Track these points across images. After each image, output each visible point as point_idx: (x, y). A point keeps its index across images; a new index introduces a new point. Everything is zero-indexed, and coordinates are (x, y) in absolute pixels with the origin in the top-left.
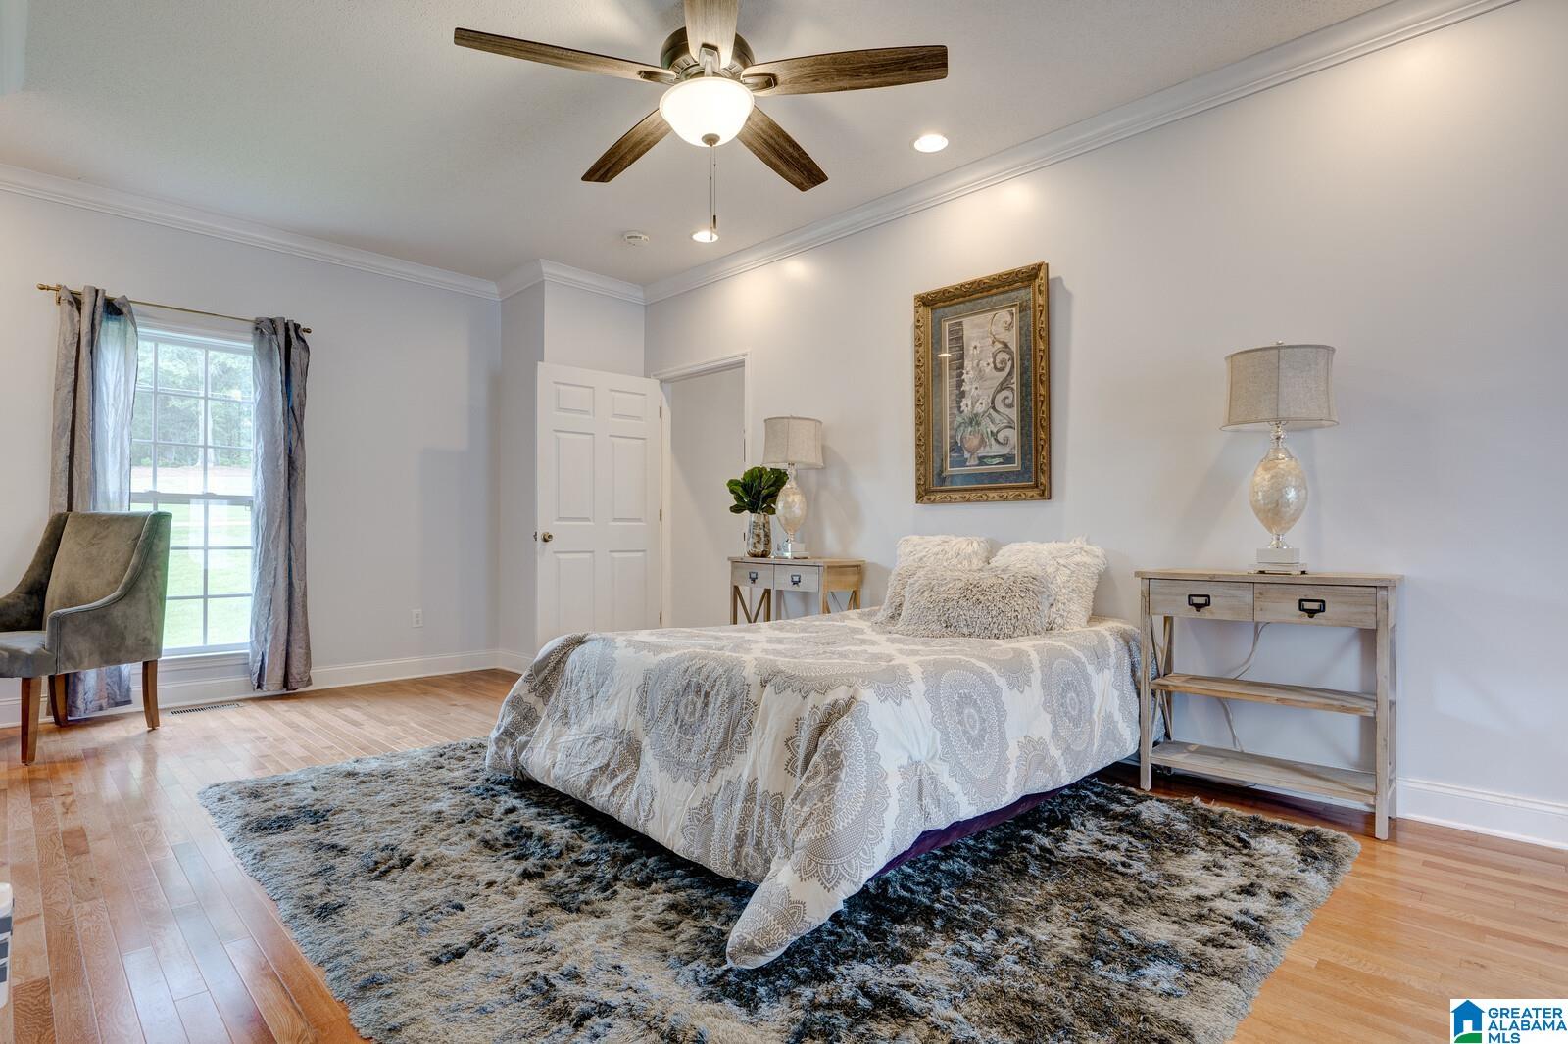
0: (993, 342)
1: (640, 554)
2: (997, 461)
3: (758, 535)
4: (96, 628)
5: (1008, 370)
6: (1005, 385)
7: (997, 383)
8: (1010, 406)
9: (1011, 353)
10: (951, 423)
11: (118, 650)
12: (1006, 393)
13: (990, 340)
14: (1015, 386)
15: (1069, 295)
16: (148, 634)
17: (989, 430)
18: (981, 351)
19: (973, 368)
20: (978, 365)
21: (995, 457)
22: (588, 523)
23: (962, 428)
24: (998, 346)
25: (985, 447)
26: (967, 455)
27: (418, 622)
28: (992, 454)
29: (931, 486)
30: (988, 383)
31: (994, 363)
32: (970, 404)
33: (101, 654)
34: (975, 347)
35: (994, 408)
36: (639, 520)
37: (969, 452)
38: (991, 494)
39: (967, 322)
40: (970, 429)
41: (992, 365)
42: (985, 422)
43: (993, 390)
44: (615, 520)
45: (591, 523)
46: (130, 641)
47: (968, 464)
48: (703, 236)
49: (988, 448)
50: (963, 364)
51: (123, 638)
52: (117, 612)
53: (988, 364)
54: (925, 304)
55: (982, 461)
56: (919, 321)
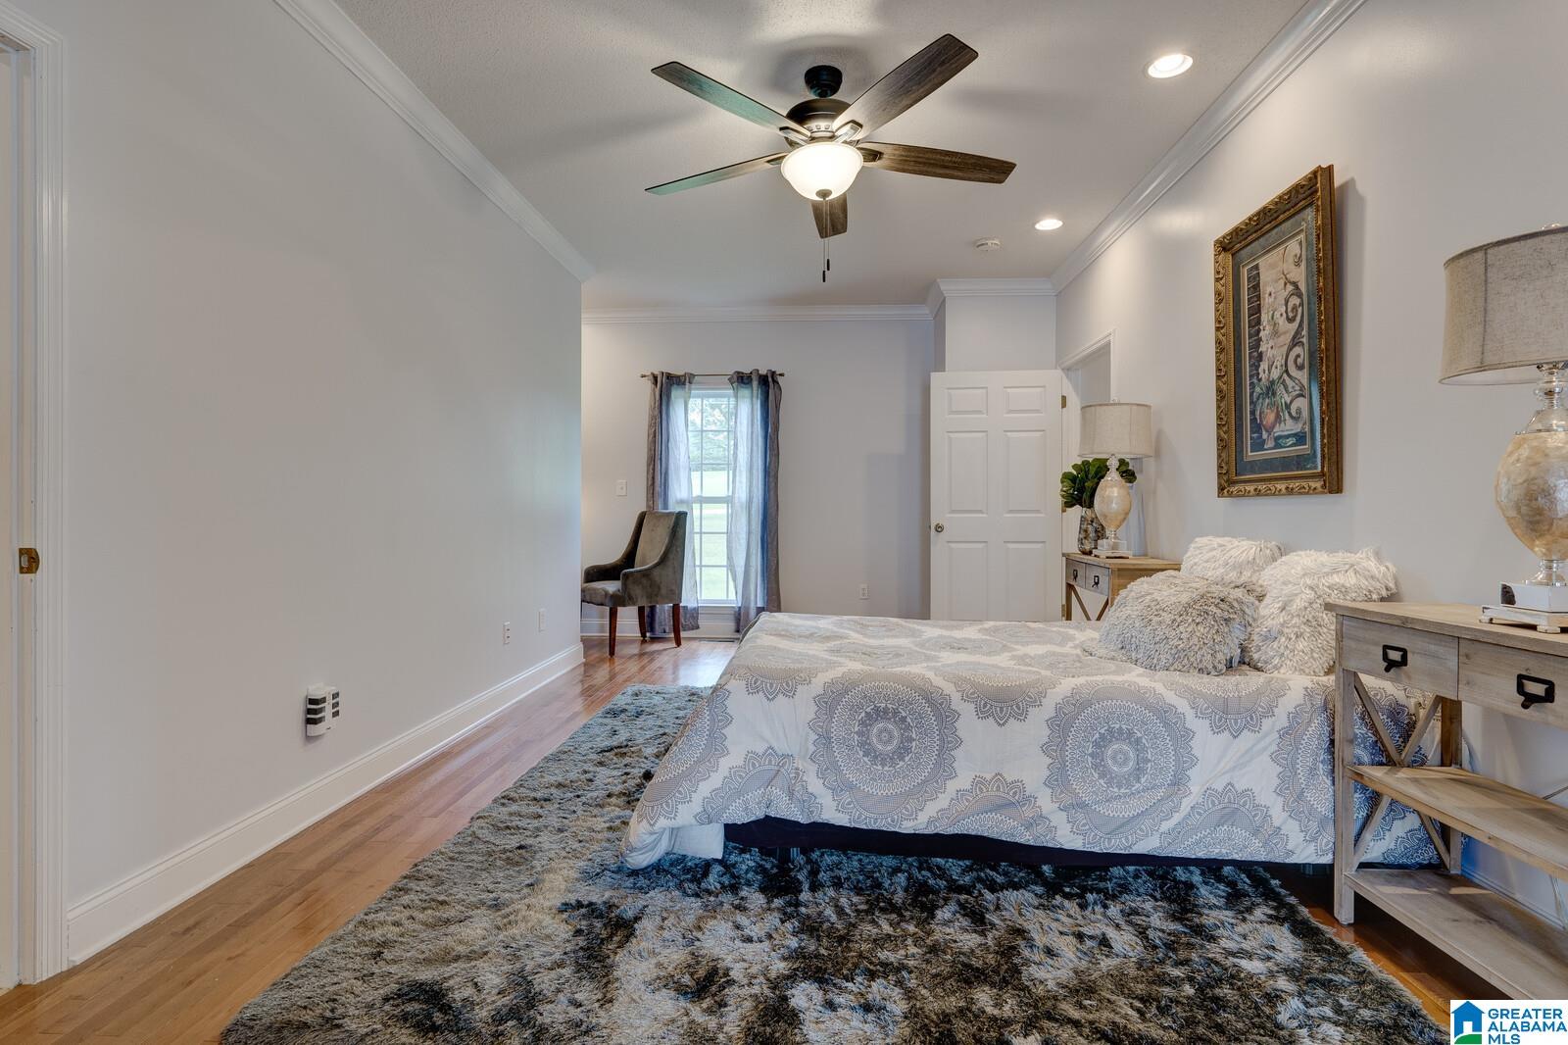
0: (1285, 284)
1: (1039, 546)
2: (1291, 441)
3: (1086, 531)
4: (644, 581)
5: (1298, 318)
6: (1296, 341)
7: (1289, 337)
8: (1300, 368)
9: (1300, 296)
10: (1251, 394)
11: (656, 595)
12: (1297, 350)
13: (1282, 282)
14: (1304, 340)
15: (1361, 199)
16: (674, 588)
17: (1283, 401)
18: (1275, 298)
19: (1268, 321)
20: (1273, 318)
21: (1288, 436)
22: (981, 515)
23: (1261, 400)
24: (1290, 288)
25: (1280, 423)
26: (1265, 435)
27: (864, 594)
28: (1286, 433)
29: (1233, 476)
30: (1282, 338)
31: (1286, 312)
32: (1267, 369)
33: (647, 597)
34: (1270, 294)
35: (1287, 371)
36: (1038, 511)
37: (1267, 431)
38: (1281, 486)
39: (1262, 262)
40: (1267, 401)
41: (1285, 315)
42: (1280, 390)
43: (1286, 347)
44: (1011, 511)
45: (984, 515)
46: (663, 591)
47: (1265, 447)
48: (1049, 224)
49: (1282, 424)
50: (1259, 318)
51: (659, 588)
52: (656, 573)
53: (1281, 315)
54: (1225, 249)
55: (1278, 442)
56: (1218, 273)
